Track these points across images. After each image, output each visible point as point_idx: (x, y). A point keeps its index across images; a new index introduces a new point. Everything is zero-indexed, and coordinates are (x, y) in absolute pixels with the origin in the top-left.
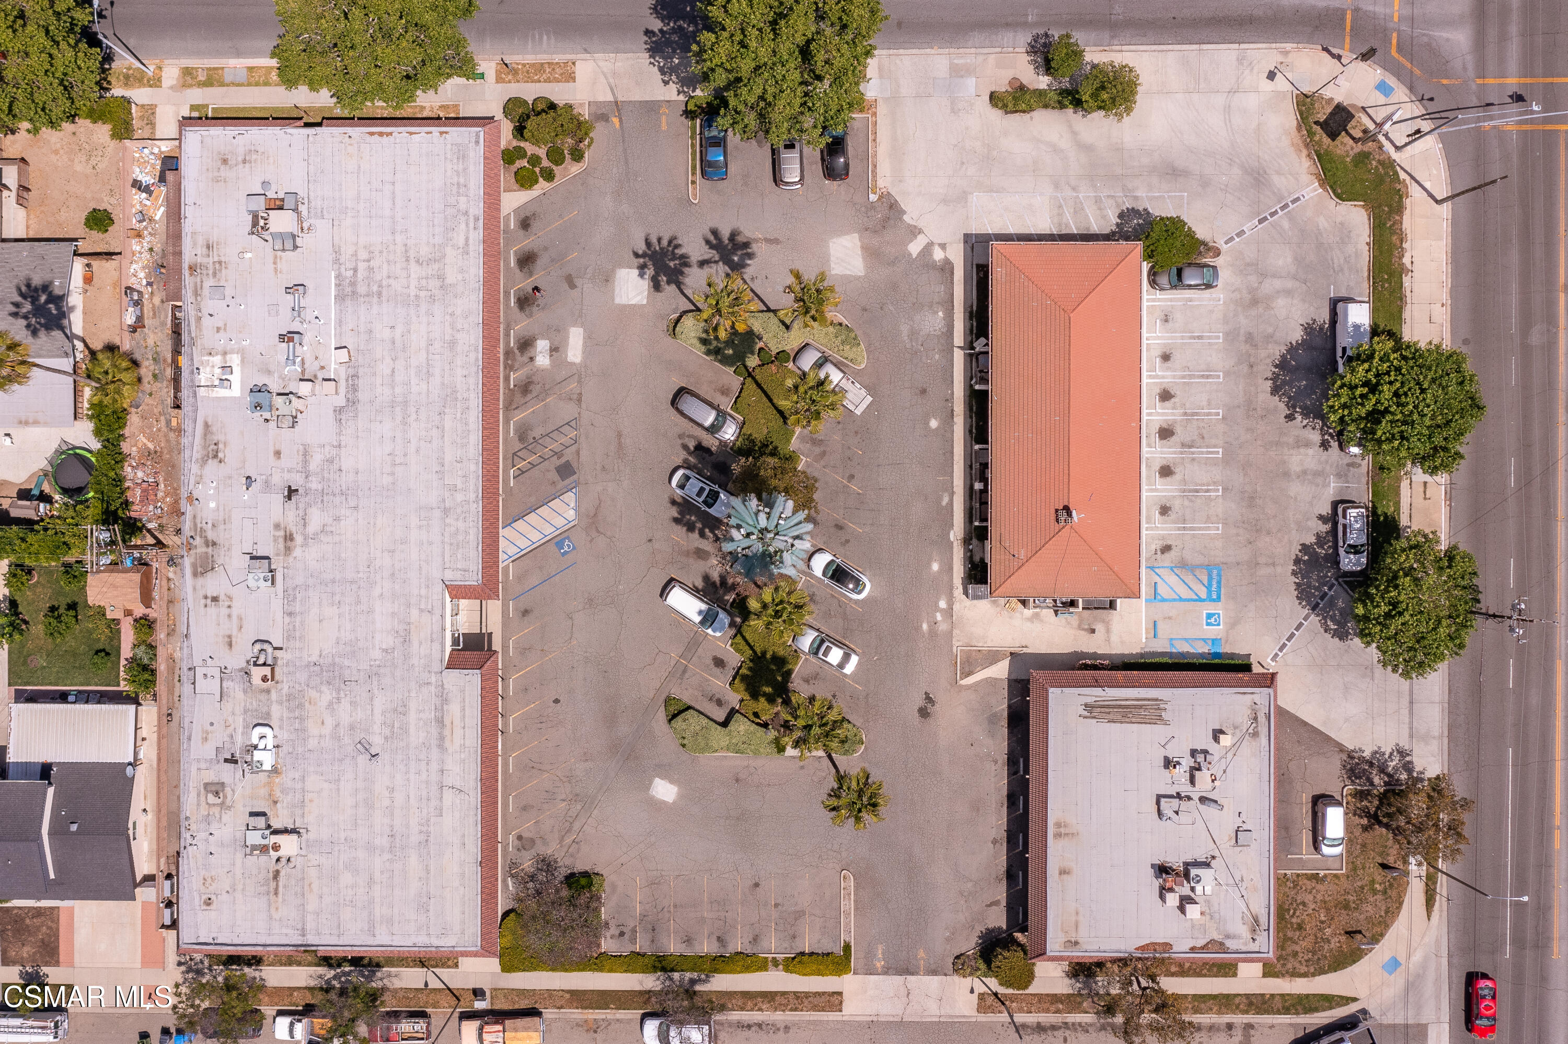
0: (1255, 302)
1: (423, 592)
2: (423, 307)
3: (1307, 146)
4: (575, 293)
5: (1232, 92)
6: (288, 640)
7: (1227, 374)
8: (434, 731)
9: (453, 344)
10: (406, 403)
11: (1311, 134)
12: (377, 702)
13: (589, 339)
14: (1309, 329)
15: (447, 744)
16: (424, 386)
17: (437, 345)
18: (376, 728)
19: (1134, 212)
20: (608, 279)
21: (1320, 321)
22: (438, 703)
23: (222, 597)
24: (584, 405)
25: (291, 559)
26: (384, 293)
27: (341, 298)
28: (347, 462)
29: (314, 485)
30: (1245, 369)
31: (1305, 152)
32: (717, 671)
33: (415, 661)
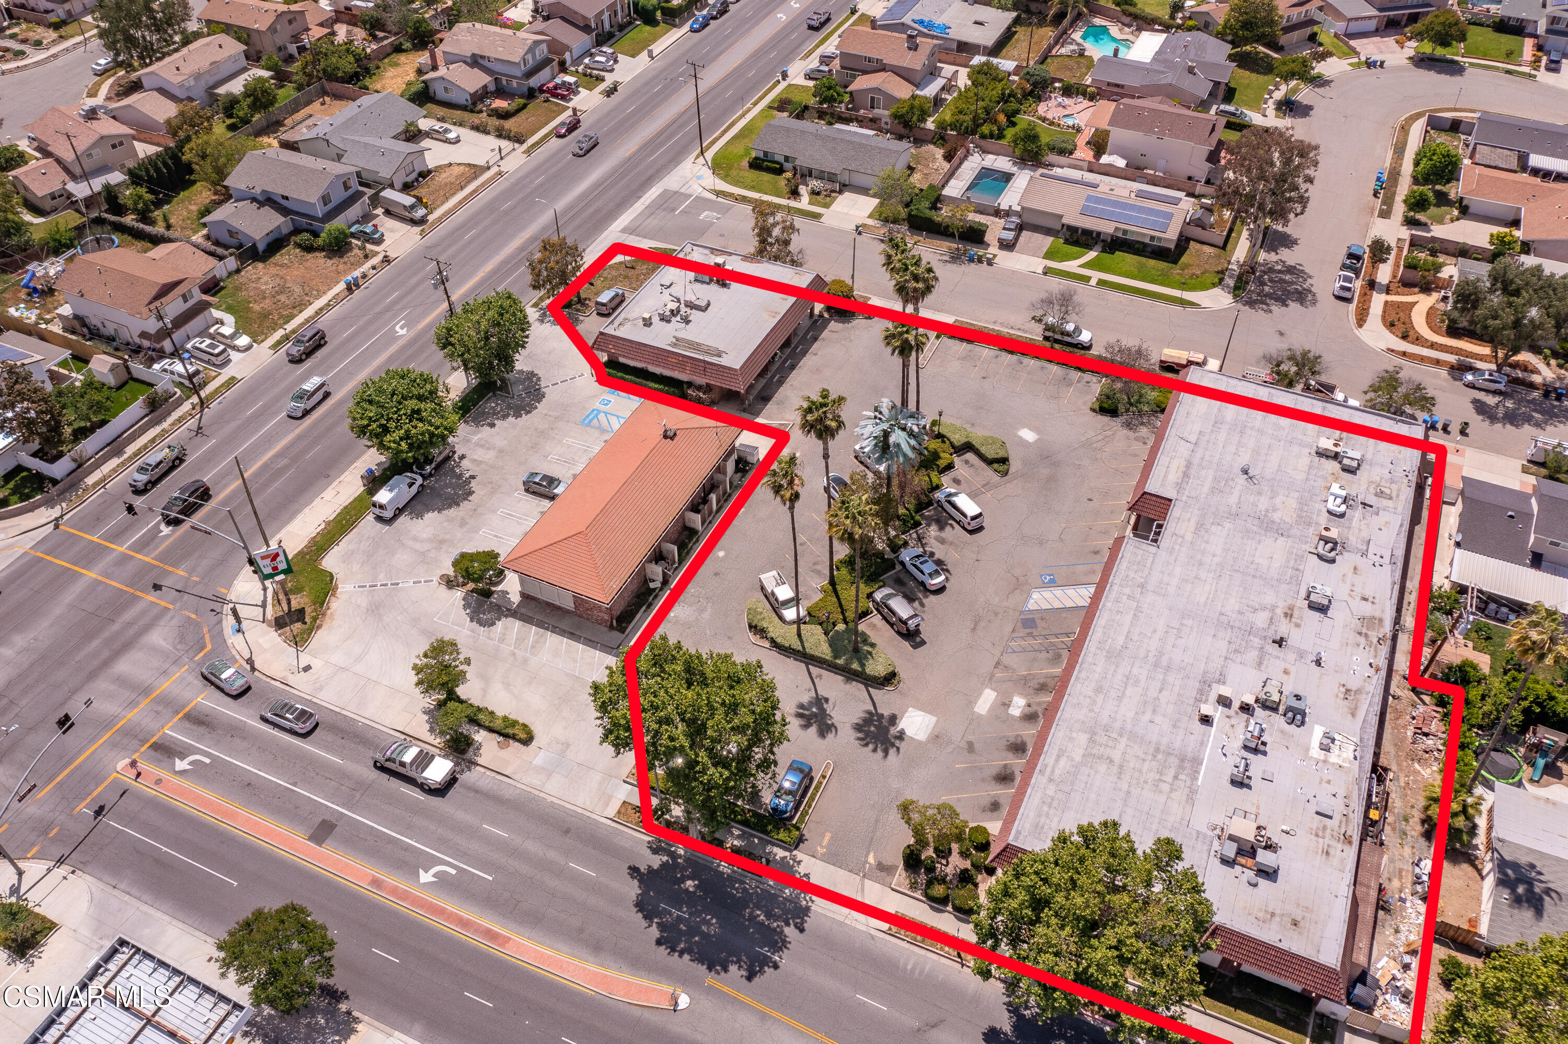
0: (442, 542)
1: (1177, 547)
2: (1117, 725)
3: (324, 615)
4: (970, 738)
5: (344, 669)
6: (1302, 557)
7: (495, 511)
8: (1193, 472)
9: (1099, 690)
10: (1156, 665)
11: (315, 619)
12: (1236, 500)
13: (971, 702)
14: (420, 515)
15: (1184, 463)
16: (1135, 671)
17: (1113, 694)
18: (1239, 487)
19: (481, 623)
20: (936, 737)
21: (408, 518)
22: (1184, 485)
23: (1358, 599)
24: (996, 659)
25: (1290, 602)
26: (1151, 750)
27: (1197, 762)
28: (1222, 646)
29: (1257, 641)
30: (480, 510)
31: (329, 612)
32: (959, 478)
33: (1196, 512)
